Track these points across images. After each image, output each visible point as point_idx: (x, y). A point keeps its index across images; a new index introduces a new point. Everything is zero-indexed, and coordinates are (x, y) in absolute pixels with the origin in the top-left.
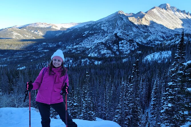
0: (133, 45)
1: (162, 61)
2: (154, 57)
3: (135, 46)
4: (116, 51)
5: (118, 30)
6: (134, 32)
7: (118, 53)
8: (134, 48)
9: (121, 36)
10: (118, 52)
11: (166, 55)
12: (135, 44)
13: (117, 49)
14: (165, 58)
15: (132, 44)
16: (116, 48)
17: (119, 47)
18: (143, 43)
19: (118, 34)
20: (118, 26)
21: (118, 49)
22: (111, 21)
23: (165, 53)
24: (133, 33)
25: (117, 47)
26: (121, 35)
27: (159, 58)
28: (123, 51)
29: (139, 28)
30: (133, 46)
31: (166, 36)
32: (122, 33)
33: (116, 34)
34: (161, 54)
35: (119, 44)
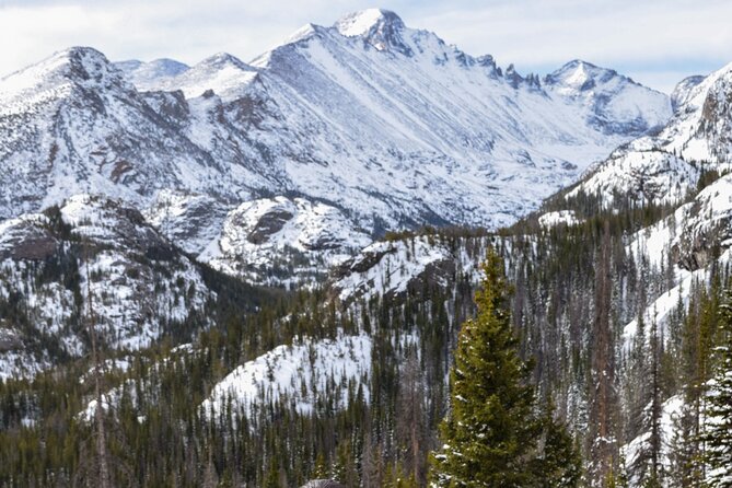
0: (181, 282)
1: (319, 405)
2: (271, 378)
3: (192, 289)
4: (64, 333)
5: (72, 178)
6: (187, 193)
7: (73, 345)
8: (188, 304)
9: (87, 222)
10: (74, 338)
11: (339, 365)
12: (192, 275)
13: (68, 313)
14: (338, 380)
15: (169, 276)
16: (60, 312)
17: (79, 300)
18: (251, 267)
19: (71, 214)
20: (72, 150)
21: (77, 315)
22: (16, 116)
23: (334, 349)
24: (177, 201)
25: (65, 303)
26: (94, 218)
27: (303, 384)
28: (112, 330)
29: (218, 168)
30: (176, 296)
31: (395, 218)
32: (96, 205)
33: (54, 212)
34: (312, 359)
35: (79, 279)
